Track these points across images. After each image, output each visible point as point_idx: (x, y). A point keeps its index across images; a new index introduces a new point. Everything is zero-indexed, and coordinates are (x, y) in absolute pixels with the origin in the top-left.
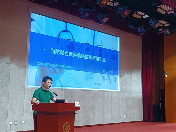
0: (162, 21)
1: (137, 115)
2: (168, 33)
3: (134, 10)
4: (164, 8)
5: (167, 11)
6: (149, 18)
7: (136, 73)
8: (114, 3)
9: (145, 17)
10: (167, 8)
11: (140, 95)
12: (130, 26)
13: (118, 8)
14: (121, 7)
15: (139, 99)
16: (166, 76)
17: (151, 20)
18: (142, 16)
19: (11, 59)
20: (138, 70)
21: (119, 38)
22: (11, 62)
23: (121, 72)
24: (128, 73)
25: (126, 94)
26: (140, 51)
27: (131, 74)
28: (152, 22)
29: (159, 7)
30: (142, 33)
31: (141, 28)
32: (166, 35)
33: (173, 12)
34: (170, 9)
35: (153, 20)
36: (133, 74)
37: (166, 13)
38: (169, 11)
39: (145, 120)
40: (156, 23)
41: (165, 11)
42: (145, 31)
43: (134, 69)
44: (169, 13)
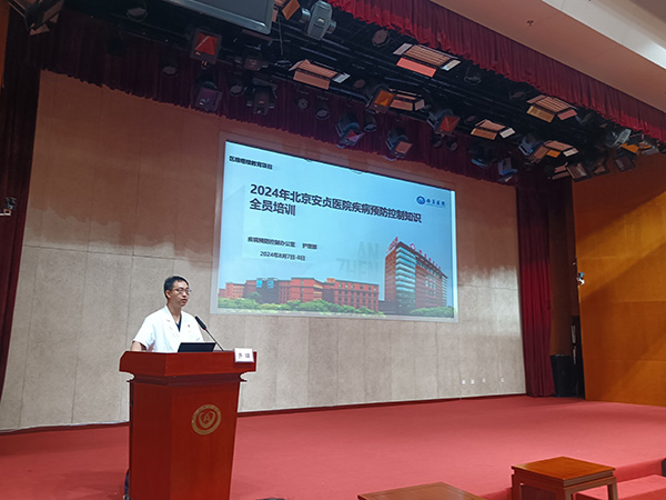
0: (555, 142)
1: (508, 377)
2: (583, 174)
3: (472, 118)
4: (545, 105)
5: (556, 114)
6: (518, 136)
7: (502, 275)
8: (413, 102)
9: (505, 134)
10: (556, 105)
11: (515, 329)
12: (474, 161)
13: (428, 115)
14: (434, 112)
15: (511, 340)
16: (583, 282)
17: (524, 141)
18: (498, 132)
19: (176, 248)
20: (506, 269)
21: (453, 193)
22: (176, 254)
23: (461, 274)
24: (479, 276)
25: (475, 329)
26: (512, 221)
27: (488, 277)
28: (526, 147)
29: (531, 105)
30: (507, 175)
31: (505, 164)
32: (576, 180)
33: (572, 113)
34: (564, 106)
35: (527, 142)
36: (493, 278)
37: (556, 118)
38: (561, 112)
39: (529, 393)
40: (535, 149)
41: (551, 112)
42: (516, 171)
43: (497, 267)
44: (562, 117)
